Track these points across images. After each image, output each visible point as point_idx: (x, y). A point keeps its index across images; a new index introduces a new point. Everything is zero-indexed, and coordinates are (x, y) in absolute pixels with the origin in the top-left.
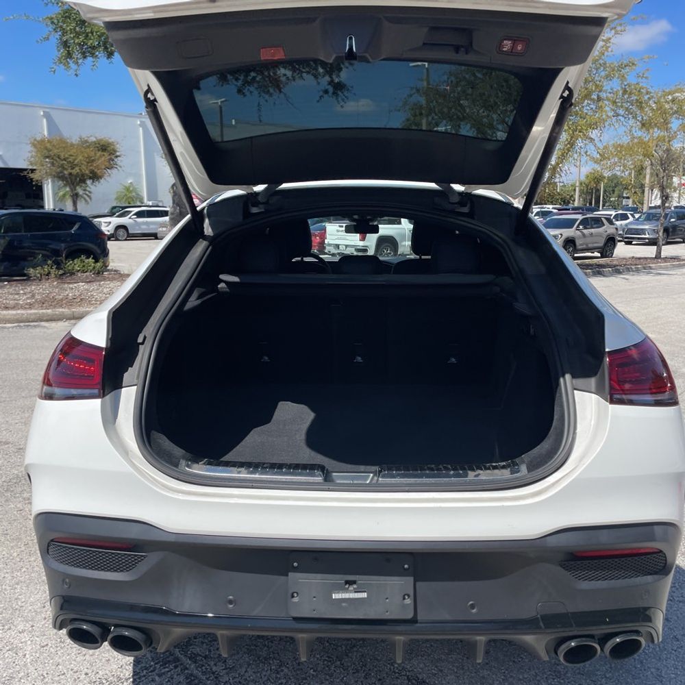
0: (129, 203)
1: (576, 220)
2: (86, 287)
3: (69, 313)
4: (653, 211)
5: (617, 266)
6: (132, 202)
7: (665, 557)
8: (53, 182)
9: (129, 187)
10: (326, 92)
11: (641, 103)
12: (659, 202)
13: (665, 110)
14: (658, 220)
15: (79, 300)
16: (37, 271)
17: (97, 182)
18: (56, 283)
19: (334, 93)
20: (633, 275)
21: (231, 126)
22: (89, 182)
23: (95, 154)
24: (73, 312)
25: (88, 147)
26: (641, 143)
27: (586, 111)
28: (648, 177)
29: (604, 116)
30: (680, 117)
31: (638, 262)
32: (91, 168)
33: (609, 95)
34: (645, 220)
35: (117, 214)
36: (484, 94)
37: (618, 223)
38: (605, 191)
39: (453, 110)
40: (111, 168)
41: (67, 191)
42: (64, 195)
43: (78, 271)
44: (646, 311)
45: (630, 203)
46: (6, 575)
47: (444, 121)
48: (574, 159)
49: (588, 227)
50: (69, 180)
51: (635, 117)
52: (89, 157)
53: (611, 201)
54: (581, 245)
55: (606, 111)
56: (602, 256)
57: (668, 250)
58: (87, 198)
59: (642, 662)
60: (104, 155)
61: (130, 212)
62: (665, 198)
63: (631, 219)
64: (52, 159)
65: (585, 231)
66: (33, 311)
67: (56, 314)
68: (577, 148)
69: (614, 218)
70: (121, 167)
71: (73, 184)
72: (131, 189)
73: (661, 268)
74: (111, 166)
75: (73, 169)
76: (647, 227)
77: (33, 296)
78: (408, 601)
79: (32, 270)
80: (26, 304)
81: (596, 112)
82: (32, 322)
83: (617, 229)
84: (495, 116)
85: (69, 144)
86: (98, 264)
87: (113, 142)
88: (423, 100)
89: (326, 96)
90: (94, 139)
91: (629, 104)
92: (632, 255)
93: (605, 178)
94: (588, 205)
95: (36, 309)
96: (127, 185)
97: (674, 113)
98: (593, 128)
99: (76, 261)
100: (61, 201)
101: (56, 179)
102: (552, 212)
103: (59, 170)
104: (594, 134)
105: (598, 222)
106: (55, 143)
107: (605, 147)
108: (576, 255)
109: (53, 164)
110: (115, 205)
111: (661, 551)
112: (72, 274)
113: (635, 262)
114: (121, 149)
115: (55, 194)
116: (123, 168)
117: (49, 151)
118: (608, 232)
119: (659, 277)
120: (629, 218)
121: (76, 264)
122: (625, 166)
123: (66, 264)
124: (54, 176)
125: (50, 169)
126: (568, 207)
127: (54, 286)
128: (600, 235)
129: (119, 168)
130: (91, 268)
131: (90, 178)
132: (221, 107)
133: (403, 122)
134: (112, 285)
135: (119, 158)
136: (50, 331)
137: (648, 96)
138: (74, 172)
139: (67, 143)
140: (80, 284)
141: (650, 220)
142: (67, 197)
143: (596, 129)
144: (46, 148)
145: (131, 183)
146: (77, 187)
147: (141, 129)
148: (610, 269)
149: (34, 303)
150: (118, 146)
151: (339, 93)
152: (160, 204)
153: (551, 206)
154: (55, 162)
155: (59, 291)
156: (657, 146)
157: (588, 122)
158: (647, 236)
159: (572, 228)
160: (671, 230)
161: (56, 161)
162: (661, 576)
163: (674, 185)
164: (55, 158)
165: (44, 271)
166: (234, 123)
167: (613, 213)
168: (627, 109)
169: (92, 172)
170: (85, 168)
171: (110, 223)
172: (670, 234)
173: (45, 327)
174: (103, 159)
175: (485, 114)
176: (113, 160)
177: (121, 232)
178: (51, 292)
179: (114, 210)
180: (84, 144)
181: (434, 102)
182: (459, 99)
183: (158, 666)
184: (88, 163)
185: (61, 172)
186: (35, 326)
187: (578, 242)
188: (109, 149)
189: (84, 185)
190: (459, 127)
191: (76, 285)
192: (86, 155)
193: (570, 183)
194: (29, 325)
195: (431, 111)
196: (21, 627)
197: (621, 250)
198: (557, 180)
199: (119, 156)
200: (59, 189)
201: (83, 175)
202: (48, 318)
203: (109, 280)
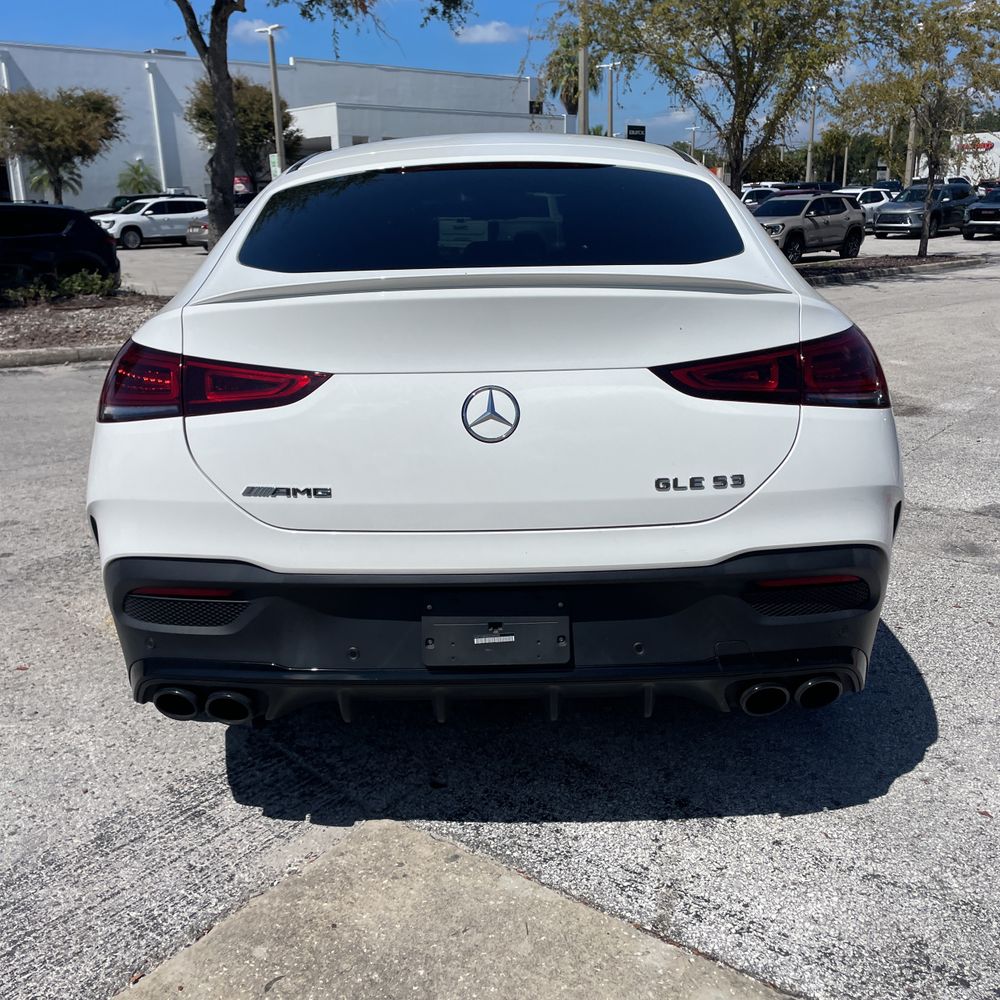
0: (140, 192)
1: (806, 202)
2: (93, 315)
3: (72, 352)
4: (918, 187)
5: (863, 269)
6: (143, 190)
7: (868, 588)
8: (22, 161)
9: (139, 167)
10: (434, 11)
11: (900, 21)
12: (925, 174)
13: (938, 31)
14: (923, 200)
15: (85, 334)
16: (19, 294)
17: (89, 161)
18: (48, 310)
19: (444, 13)
20: (885, 281)
21: (289, 68)
22: (77, 160)
23: (84, 116)
24: (78, 351)
25: (73, 105)
26: (902, 82)
27: (819, 36)
28: (912, 134)
29: (845, 43)
30: (959, 42)
31: (893, 262)
32: (79, 138)
33: (853, 10)
34: (906, 200)
35: (123, 209)
36: (669, 10)
37: (867, 206)
38: (850, 160)
39: (624, 36)
40: (109, 138)
41: (45, 175)
42: (40, 182)
43: (79, 292)
44: (897, 330)
45: (886, 176)
46: (47, 674)
47: (611, 54)
48: (802, 109)
49: (823, 212)
50: (46, 157)
51: (890, 45)
52: (76, 121)
53: (860, 175)
54: (812, 239)
55: (848, 35)
56: (842, 256)
57: (936, 245)
58: (76, 186)
59: (851, 736)
60: (97, 118)
61: (144, 205)
62: (935, 166)
63: (886, 200)
64: (20, 125)
65: (819, 219)
66: (19, 351)
67: (54, 355)
68: (805, 92)
69: (860, 199)
70: (124, 136)
71: (53, 164)
72: (141, 170)
73: (926, 270)
74: (109, 133)
75: (51, 140)
76: (908, 211)
77: (17, 330)
78: (563, 644)
79: (11, 291)
80: (8, 341)
81: (835, 36)
82: (19, 366)
83: (864, 214)
84: (686, 45)
85: (43, 102)
86: (108, 281)
87: (110, 98)
88: (579, 23)
89: (433, 17)
90: (80, 93)
91: (882, 24)
92: (885, 253)
93: (849, 137)
94: (825, 180)
95: (23, 348)
96: (136, 164)
97: (950, 37)
98: (830, 62)
99: (74, 277)
100: (36, 190)
101: (27, 156)
102: (771, 192)
103: (30, 142)
104: (831, 70)
105: (836, 205)
106: (21, 100)
107: (849, 91)
108: (804, 255)
109: (20, 134)
110: (118, 195)
111: (862, 580)
112: (71, 296)
113: (888, 263)
114: (123, 107)
115: (26, 180)
116: (127, 138)
117: (13, 112)
118: (851, 220)
119: (922, 283)
120: (883, 199)
121: (75, 282)
122: (877, 118)
123: (60, 282)
124: (24, 153)
125: (17, 141)
126: (795, 184)
127: (44, 315)
128: (839, 224)
129: (121, 137)
130: (97, 287)
131: (79, 154)
132: (272, 38)
133: (551, 55)
134: (130, 311)
135: (120, 122)
136: (47, 379)
137: (910, 11)
138: (53, 144)
139: (41, 100)
140: (84, 310)
141: (914, 201)
142: (45, 184)
143: (834, 62)
144: (9, 109)
145: (140, 161)
146: (61, 169)
147: (151, 75)
148: (852, 274)
149: (19, 339)
150: (118, 102)
151: (452, 12)
152: (187, 193)
153: (769, 184)
154: (24, 131)
155: (54, 322)
156: (924, 88)
157: (822, 53)
158: (909, 225)
159: (799, 214)
160: (943, 215)
161: (25, 128)
162: (863, 611)
163: (952, 147)
164: (24, 124)
165: (29, 292)
166: (291, 63)
167: (860, 191)
168: (879, 31)
169: (81, 144)
170: (69, 138)
171: (114, 222)
172: (943, 221)
173: (39, 373)
174: (96, 124)
175: (672, 41)
176: (112, 125)
177: (132, 237)
178: (42, 324)
179: (118, 203)
180: (67, 100)
181: (596, 23)
182: (632, 20)
183: (257, 761)
184: (74, 130)
185: (35, 145)
186: (24, 372)
187: (808, 236)
188: (104, 108)
189: (69, 165)
190: (634, 62)
191: (77, 312)
192: (71, 119)
193: (798, 147)
194: (16, 371)
195: (591, 37)
196: (77, 728)
197: (871, 246)
198: (777, 142)
199: (121, 119)
200: (31, 173)
201: (67, 150)
202: (44, 360)
203: (125, 305)
